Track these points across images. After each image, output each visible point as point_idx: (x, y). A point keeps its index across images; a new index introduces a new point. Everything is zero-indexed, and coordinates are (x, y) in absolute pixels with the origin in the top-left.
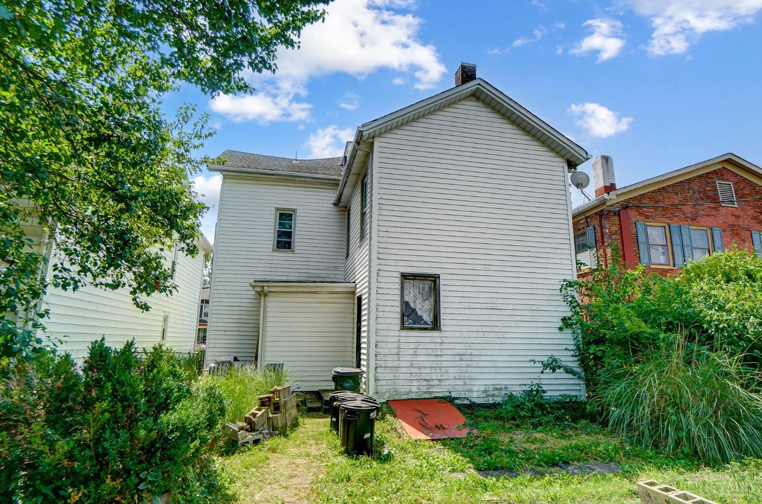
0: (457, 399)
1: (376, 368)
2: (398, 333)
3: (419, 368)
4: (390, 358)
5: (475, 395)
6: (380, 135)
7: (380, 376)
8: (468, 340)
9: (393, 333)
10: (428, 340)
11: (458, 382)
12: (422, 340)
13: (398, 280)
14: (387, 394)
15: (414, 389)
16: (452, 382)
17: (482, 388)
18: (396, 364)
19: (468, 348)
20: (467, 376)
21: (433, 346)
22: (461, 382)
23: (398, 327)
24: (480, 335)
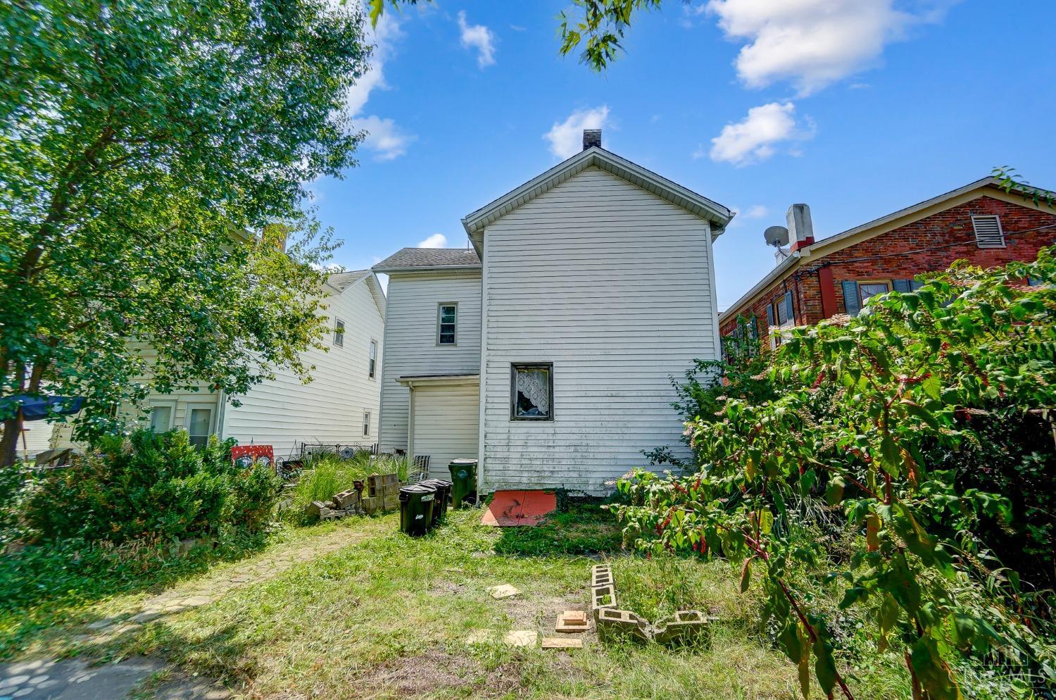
0: (570, 491)
1: (485, 459)
2: (508, 424)
3: (530, 459)
4: (499, 449)
5: (591, 488)
6: (490, 223)
7: (490, 467)
8: (584, 430)
9: (503, 424)
10: (540, 430)
11: (572, 474)
12: (533, 431)
13: (509, 371)
14: (497, 485)
15: (525, 480)
16: (566, 474)
17: (600, 481)
18: (505, 455)
19: (584, 438)
20: (582, 468)
21: (545, 437)
22: (575, 475)
23: (508, 418)
24: (599, 424)
